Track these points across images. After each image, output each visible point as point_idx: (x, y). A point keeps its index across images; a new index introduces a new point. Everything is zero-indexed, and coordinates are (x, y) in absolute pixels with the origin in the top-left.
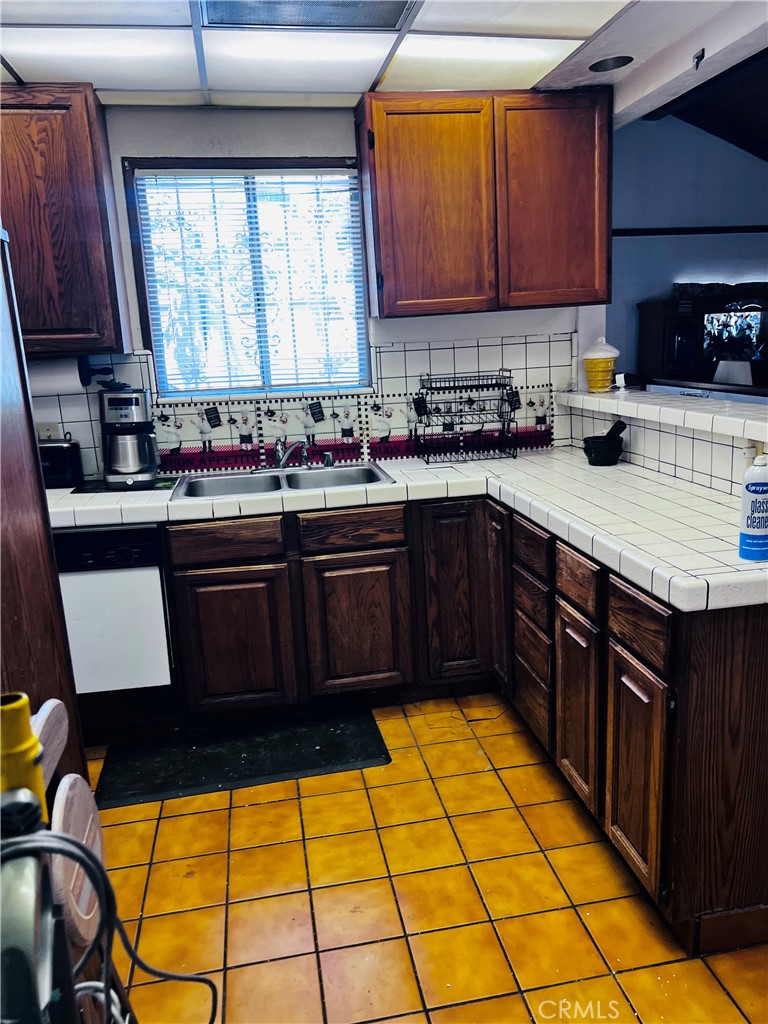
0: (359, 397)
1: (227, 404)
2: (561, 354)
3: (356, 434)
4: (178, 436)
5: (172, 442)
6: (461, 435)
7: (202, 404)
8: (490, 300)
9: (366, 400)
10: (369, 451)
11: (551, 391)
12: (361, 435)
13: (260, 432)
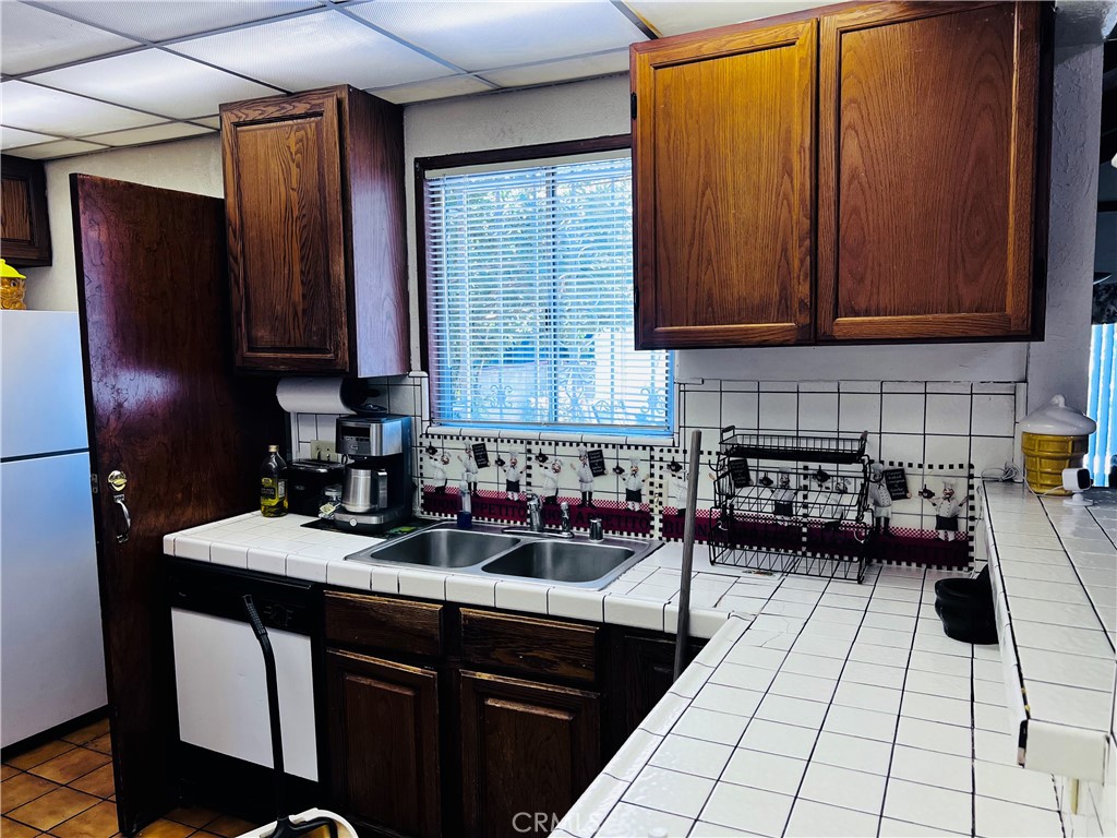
0: (652, 449)
1: (496, 441)
2: (993, 417)
3: (645, 499)
4: (444, 473)
5: (438, 479)
6: (805, 524)
7: (470, 438)
8: (800, 328)
9: (661, 455)
10: (661, 525)
11: (971, 477)
12: (652, 502)
13: (529, 480)
